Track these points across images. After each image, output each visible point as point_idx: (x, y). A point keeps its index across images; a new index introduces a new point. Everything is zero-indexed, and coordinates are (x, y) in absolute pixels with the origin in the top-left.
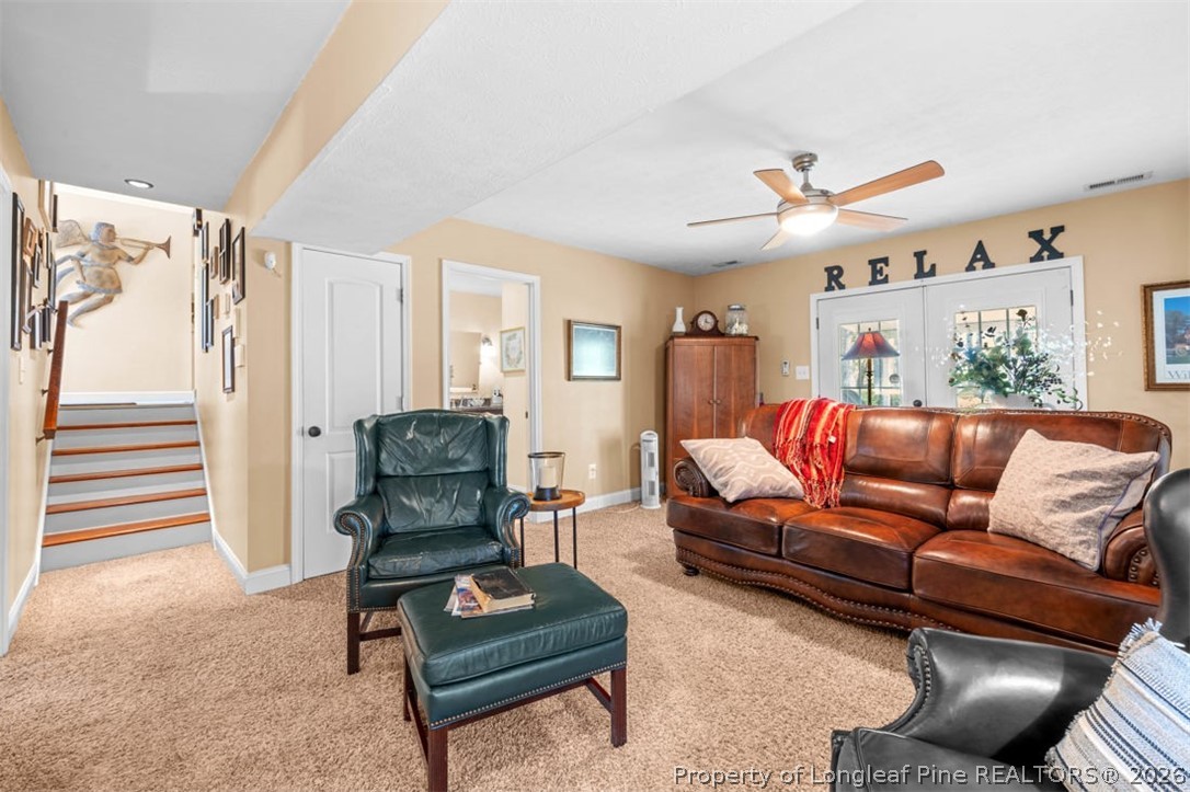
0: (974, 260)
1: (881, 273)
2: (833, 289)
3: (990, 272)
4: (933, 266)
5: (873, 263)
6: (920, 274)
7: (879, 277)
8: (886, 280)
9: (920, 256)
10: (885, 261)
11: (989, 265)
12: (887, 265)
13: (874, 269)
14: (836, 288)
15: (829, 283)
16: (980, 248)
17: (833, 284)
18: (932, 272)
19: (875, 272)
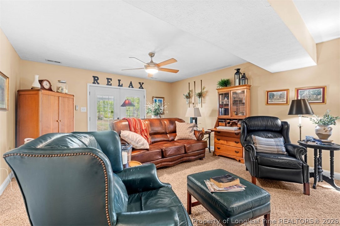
0: (130, 85)
1: (110, 82)
2: (95, 83)
3: (132, 89)
4: (122, 84)
5: (108, 79)
6: (119, 85)
7: (109, 84)
8: (111, 85)
9: (119, 81)
10: (111, 79)
11: (132, 87)
12: (111, 81)
13: (108, 81)
14: (96, 83)
15: (94, 81)
16: (131, 83)
17: (95, 82)
18: (122, 86)
19: (108, 82)
